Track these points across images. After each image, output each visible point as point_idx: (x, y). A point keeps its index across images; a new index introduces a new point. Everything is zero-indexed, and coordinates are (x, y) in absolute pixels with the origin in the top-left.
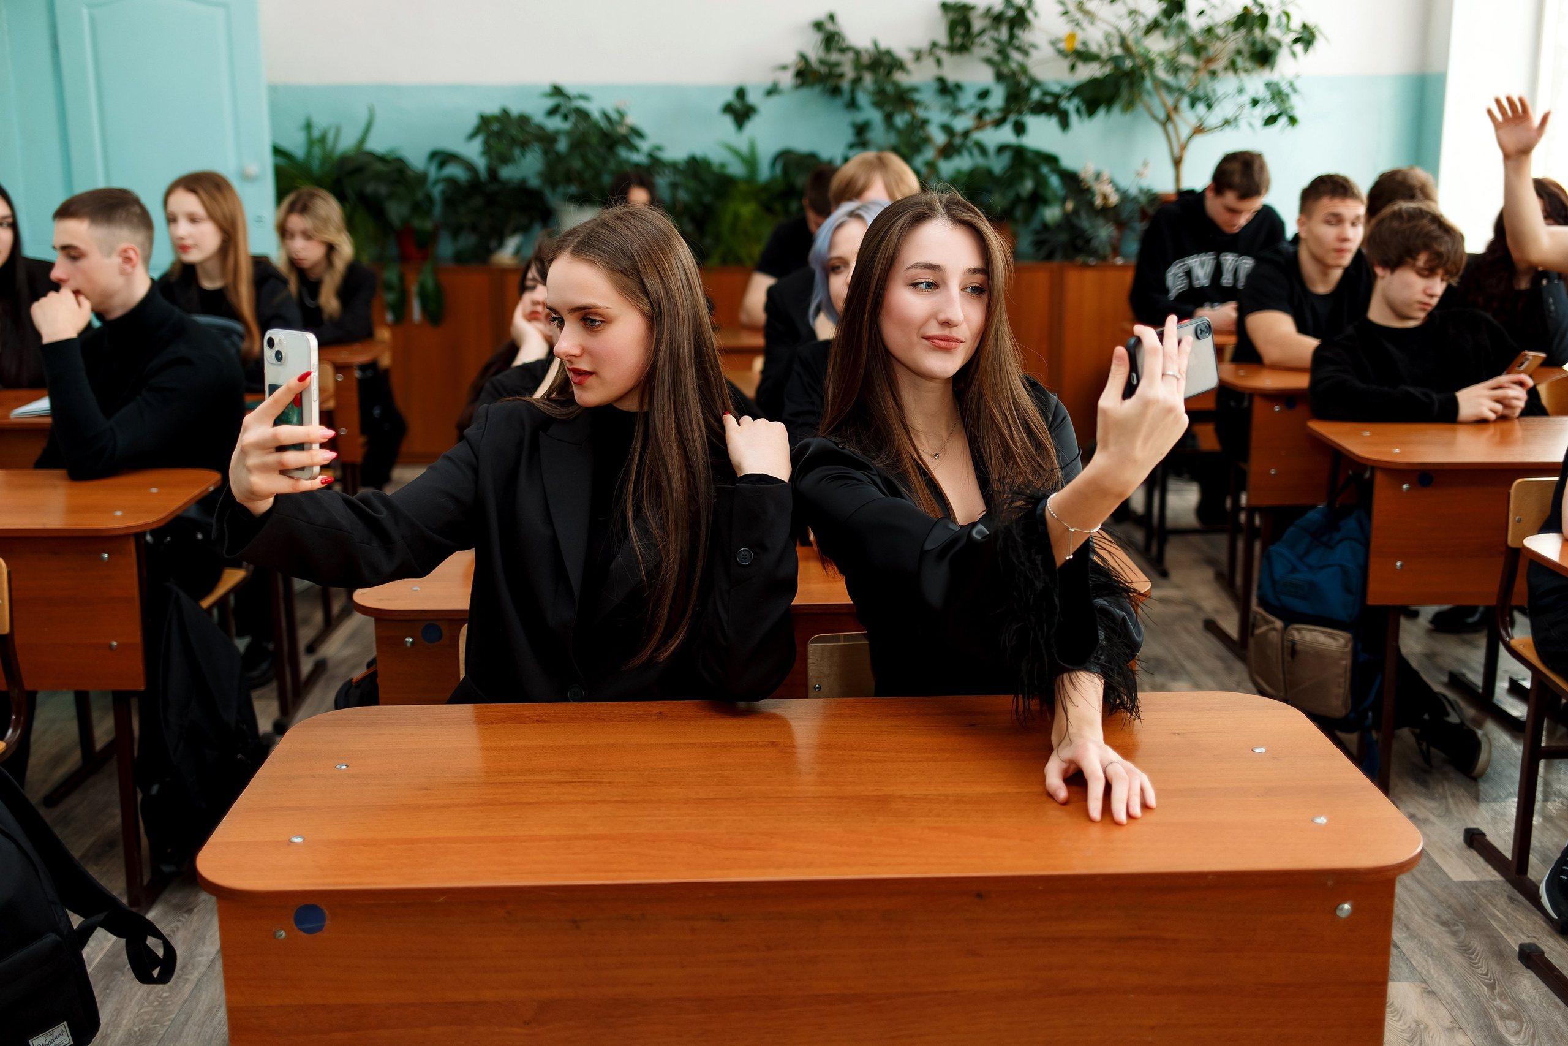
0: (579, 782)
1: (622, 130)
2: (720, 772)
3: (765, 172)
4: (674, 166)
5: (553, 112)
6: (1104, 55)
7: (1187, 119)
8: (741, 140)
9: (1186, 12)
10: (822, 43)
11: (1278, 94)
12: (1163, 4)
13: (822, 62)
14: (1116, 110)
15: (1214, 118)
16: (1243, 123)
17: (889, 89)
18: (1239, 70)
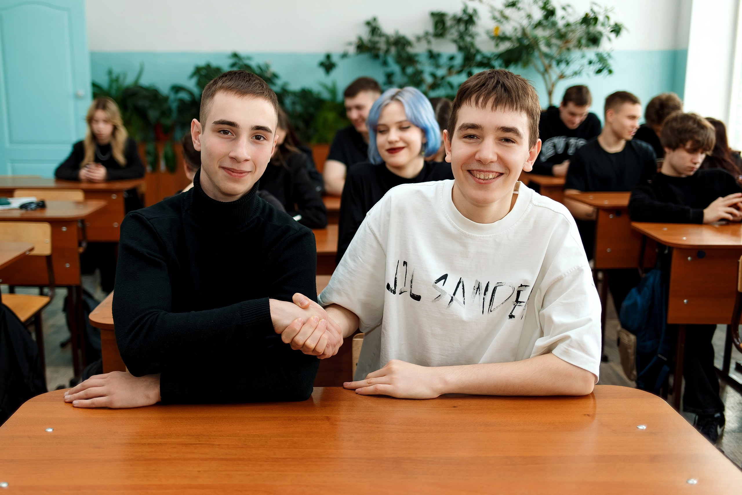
0: (199, 444)
1: (268, 75)
2: (291, 438)
3: (340, 96)
4: (294, 94)
5: (233, 65)
6: (514, 38)
7: (555, 72)
8: (328, 80)
9: (555, 16)
10: (370, 33)
11: (601, 59)
12: (544, 12)
13: (370, 41)
14: (520, 65)
15: (569, 71)
16: (584, 74)
17: (404, 55)
18: (582, 47)
